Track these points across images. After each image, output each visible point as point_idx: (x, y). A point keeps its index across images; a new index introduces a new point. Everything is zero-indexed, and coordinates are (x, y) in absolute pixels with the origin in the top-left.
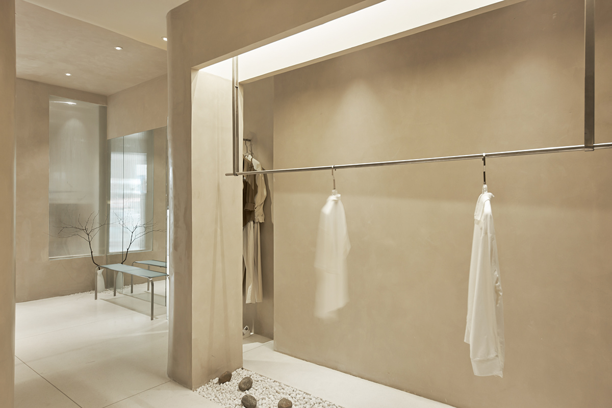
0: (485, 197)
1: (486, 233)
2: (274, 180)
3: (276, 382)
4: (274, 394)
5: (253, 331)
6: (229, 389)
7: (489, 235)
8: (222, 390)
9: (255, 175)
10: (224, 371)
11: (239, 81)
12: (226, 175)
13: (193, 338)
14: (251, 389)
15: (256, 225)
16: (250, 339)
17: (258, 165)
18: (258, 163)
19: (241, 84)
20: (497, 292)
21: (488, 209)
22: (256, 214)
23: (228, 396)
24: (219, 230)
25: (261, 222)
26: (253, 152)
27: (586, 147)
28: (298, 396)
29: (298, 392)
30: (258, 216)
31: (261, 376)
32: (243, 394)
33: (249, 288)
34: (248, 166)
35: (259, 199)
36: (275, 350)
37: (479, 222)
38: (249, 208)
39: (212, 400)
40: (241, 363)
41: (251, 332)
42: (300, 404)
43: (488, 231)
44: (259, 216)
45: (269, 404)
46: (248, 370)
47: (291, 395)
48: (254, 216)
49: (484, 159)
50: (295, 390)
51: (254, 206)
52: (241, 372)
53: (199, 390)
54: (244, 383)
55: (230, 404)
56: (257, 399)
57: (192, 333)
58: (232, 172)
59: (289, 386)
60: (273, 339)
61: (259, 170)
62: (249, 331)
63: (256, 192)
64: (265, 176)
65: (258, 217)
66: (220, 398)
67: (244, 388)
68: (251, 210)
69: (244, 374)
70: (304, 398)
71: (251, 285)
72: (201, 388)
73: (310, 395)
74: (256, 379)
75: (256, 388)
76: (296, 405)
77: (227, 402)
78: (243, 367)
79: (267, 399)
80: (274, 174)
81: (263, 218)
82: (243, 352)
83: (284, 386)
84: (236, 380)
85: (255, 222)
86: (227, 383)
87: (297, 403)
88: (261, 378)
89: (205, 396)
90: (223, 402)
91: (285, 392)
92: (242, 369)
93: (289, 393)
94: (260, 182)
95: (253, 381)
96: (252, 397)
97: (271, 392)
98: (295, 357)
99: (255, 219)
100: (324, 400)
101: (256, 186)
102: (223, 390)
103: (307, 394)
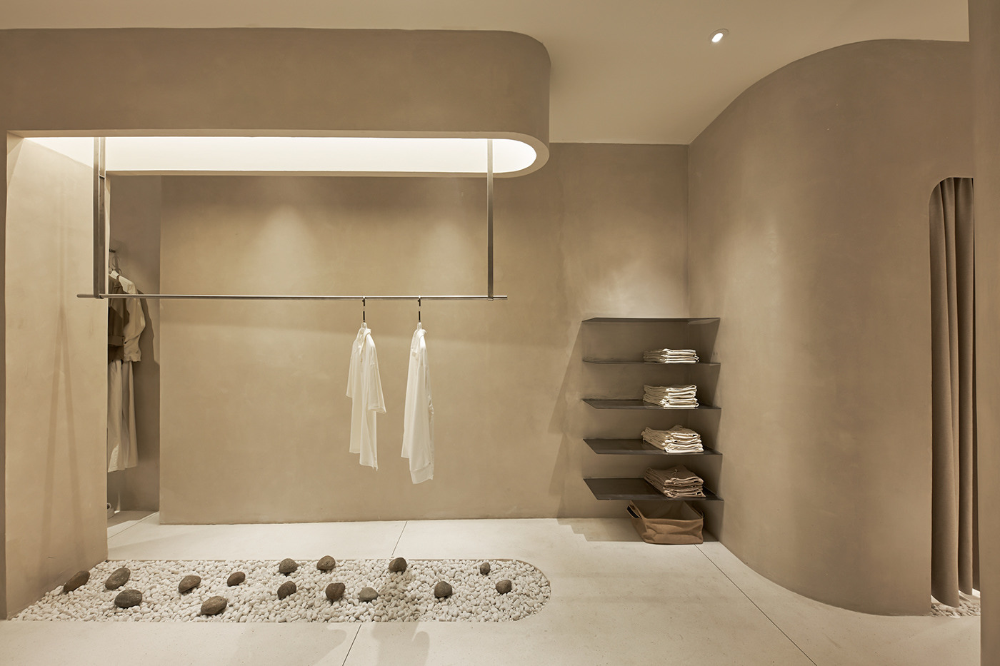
0: (420, 333)
1: (422, 364)
2: (161, 307)
3: (170, 561)
4: (168, 577)
5: (119, 507)
6: (87, 595)
7: (424, 365)
8: (72, 600)
9: (124, 300)
10: (74, 573)
11: (107, 169)
12: (79, 296)
13: (7, 539)
14: (129, 582)
15: (125, 365)
16: (113, 519)
17: (129, 285)
18: (131, 283)
19: (110, 175)
20: (430, 412)
21: (423, 344)
22: (126, 351)
23: (87, 603)
24: (62, 374)
25: (134, 361)
26: (119, 267)
27: (489, 297)
28: (207, 568)
29: (207, 563)
30: (130, 352)
31: (143, 561)
32: (116, 593)
33: (114, 451)
34: (116, 286)
35: (132, 331)
36: (161, 524)
37: (414, 354)
38: (115, 343)
39: (55, 620)
40: (106, 553)
41: (115, 510)
42: (212, 576)
43: (424, 363)
44: (132, 352)
45: (164, 591)
46: (117, 561)
47: (197, 570)
48: (123, 353)
49: (419, 301)
50: (201, 562)
51: (123, 340)
52: (106, 566)
53: (21, 615)
54: (115, 579)
55: (91, 614)
56: (142, 592)
57: (6, 534)
58: (92, 293)
59: (191, 561)
60: (156, 510)
61: (133, 292)
62: (113, 509)
63: (126, 320)
64: (143, 302)
65: (130, 355)
66: (70, 611)
67: (116, 585)
68: (117, 344)
69: (113, 567)
70: (216, 568)
71: (118, 446)
72: (26, 610)
73: (224, 561)
74: (135, 568)
75: (138, 579)
76: (205, 579)
77: (86, 612)
78: (108, 559)
79: (158, 586)
80: (161, 300)
81: (139, 355)
82: (108, 537)
83: (183, 563)
84: (99, 577)
85: (124, 361)
86: (82, 587)
87: (207, 576)
88: (145, 564)
89: (39, 618)
90: (78, 615)
91: (186, 569)
92: (107, 561)
93: (193, 568)
94: (134, 309)
95: (131, 571)
96: (134, 591)
97: (163, 577)
98: (195, 524)
99: (124, 357)
100: (244, 560)
101: (126, 315)
102: (75, 599)
103: (219, 561)
